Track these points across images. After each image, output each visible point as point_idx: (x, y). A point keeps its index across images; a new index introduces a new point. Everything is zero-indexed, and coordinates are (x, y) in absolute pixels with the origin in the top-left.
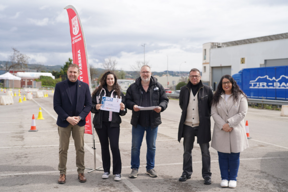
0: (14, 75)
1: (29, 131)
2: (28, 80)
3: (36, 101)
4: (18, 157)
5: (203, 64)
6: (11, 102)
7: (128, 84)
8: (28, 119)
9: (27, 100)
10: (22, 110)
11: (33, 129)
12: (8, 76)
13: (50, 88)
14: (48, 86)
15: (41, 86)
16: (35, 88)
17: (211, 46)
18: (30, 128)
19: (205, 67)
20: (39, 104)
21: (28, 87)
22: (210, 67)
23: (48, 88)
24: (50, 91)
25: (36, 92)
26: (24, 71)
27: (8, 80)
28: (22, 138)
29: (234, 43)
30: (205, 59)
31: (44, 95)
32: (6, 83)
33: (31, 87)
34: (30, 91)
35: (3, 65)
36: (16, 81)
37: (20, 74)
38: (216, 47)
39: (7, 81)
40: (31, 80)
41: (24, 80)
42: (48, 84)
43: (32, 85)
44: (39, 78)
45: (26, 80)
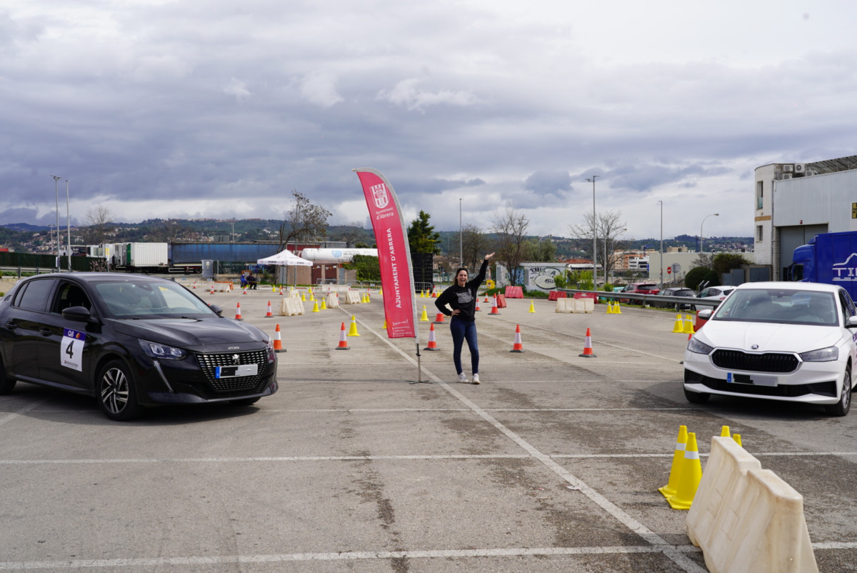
0: (296, 254)
1: (337, 349)
2: (326, 265)
3: (345, 309)
4: (325, 371)
5: (757, 219)
6: (300, 311)
7: (554, 273)
8: (334, 335)
9: (329, 307)
10: (321, 323)
11: (342, 346)
12: (286, 257)
13: (376, 284)
14: (372, 281)
15: (357, 279)
16: (343, 283)
17: (776, 173)
18: (338, 345)
19: (760, 228)
20: (351, 315)
21: (328, 283)
22: (773, 227)
23: (372, 285)
24: (377, 291)
25: (345, 293)
26: (318, 246)
27: (288, 267)
28: (328, 356)
29: (837, 164)
30: (760, 207)
31: (362, 299)
32: (281, 275)
33: (335, 283)
34: (332, 292)
35: (268, 230)
36: (301, 268)
37: (310, 252)
38: (790, 175)
39: (285, 268)
40: (335, 267)
41: (318, 267)
42: (371, 275)
43: (335, 277)
44: (351, 262)
45: (323, 267)
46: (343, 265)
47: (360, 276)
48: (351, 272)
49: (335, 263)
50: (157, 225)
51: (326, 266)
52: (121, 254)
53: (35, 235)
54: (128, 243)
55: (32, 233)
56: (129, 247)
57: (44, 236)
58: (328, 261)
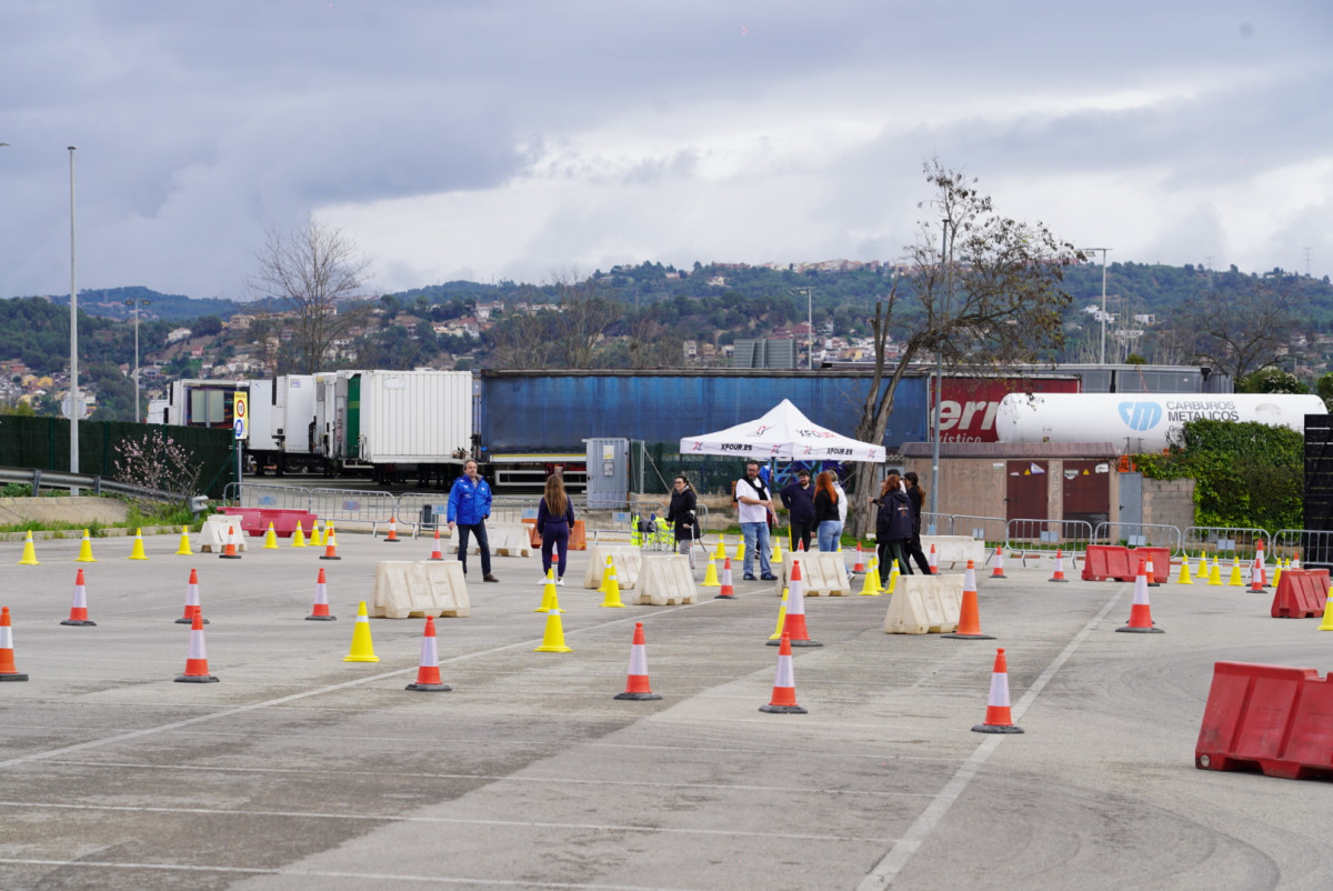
2: (1068, 461)
15: (1194, 519)
40: (1103, 468)
41: (1035, 469)
42: (1253, 502)
43: (1104, 509)
44: (1174, 448)
45: (1055, 469)
46: (1139, 463)
47: (1207, 505)
48: (1167, 487)
49: (1103, 452)
50: (647, 289)
51: (1067, 465)
52: (330, 414)
53: (175, 335)
54: (350, 374)
55: (163, 328)
56: (354, 386)
57: (208, 339)
58: (1078, 445)
